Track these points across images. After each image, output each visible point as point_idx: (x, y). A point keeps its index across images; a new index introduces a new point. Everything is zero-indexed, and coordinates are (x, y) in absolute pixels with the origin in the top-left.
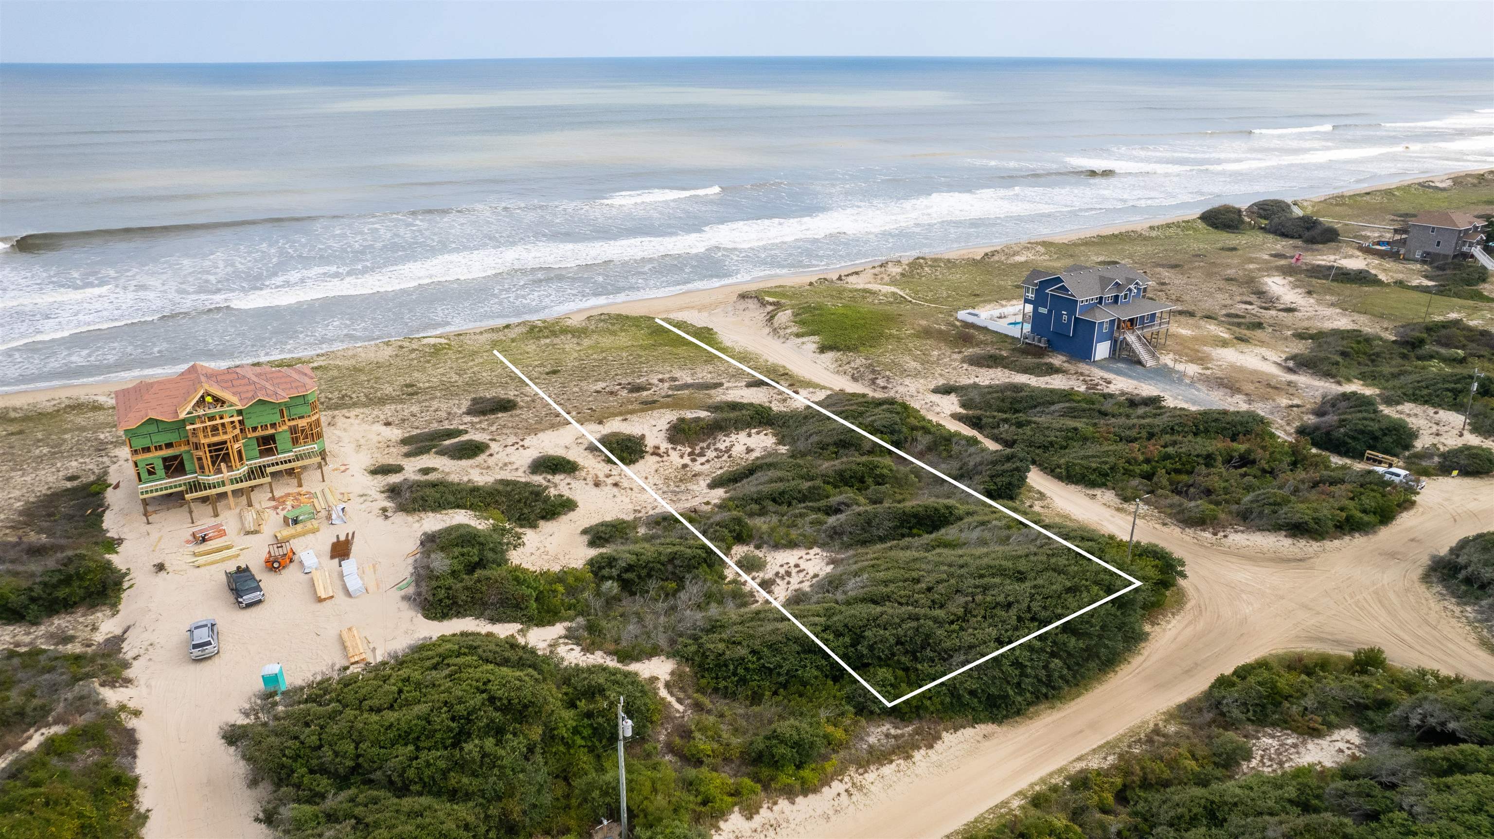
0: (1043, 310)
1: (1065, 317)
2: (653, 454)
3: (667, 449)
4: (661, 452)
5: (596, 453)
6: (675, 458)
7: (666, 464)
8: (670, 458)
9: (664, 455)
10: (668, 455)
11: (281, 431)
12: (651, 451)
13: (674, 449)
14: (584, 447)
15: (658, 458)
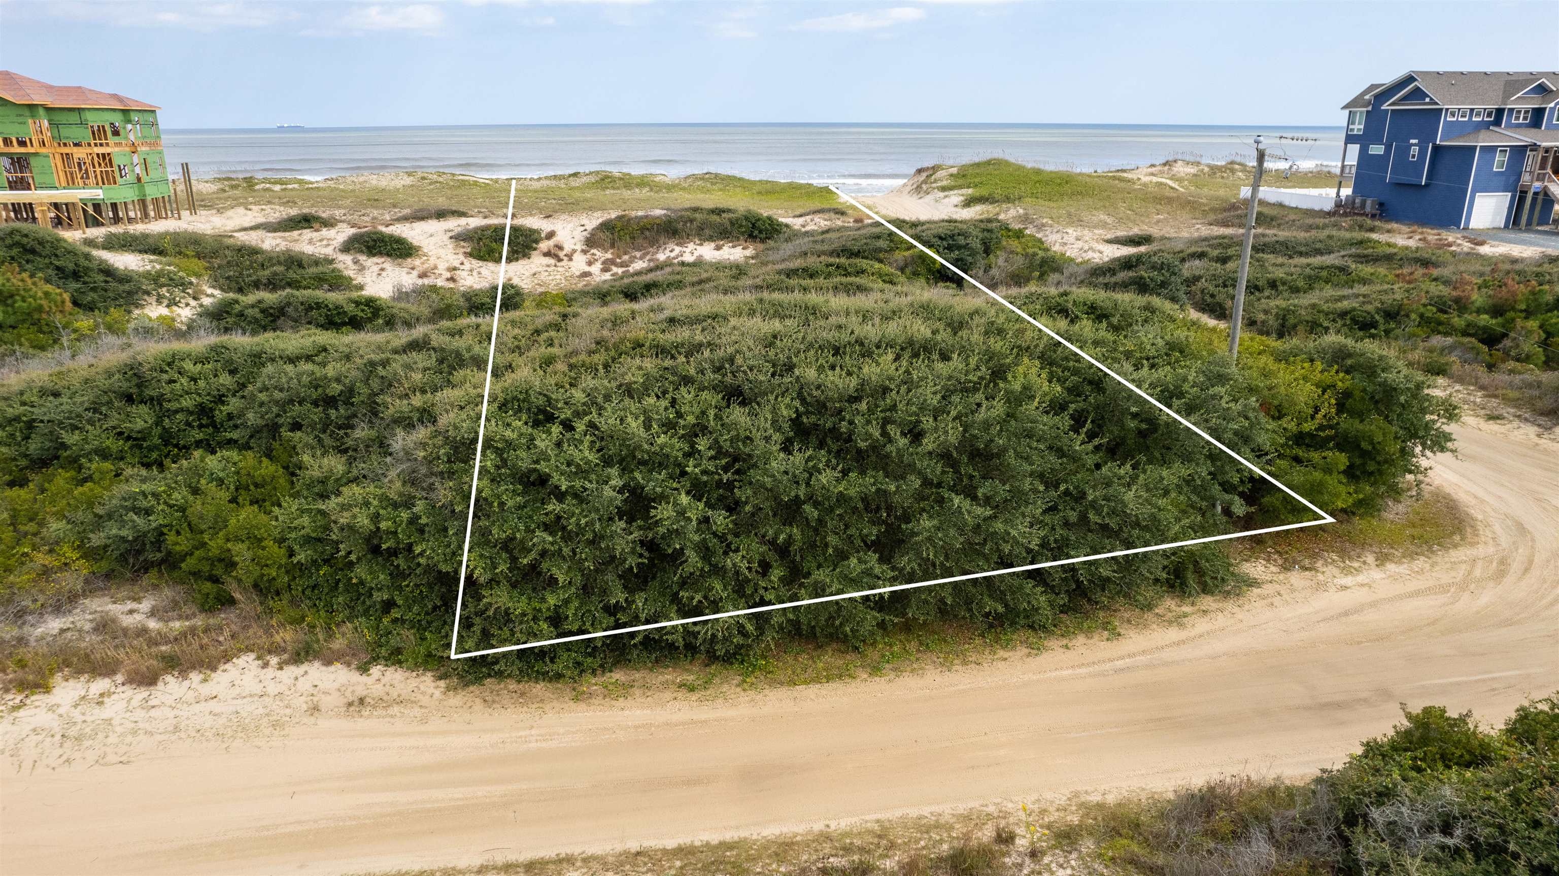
0: (1377, 150)
1: (1415, 150)
2: (547, 254)
3: (574, 251)
4: (561, 254)
5: (462, 243)
6: (579, 264)
7: (560, 269)
8: (571, 263)
9: (565, 258)
10: (571, 260)
11: (36, 154)
12: (546, 250)
13: (584, 252)
14: (451, 234)
15: (552, 261)
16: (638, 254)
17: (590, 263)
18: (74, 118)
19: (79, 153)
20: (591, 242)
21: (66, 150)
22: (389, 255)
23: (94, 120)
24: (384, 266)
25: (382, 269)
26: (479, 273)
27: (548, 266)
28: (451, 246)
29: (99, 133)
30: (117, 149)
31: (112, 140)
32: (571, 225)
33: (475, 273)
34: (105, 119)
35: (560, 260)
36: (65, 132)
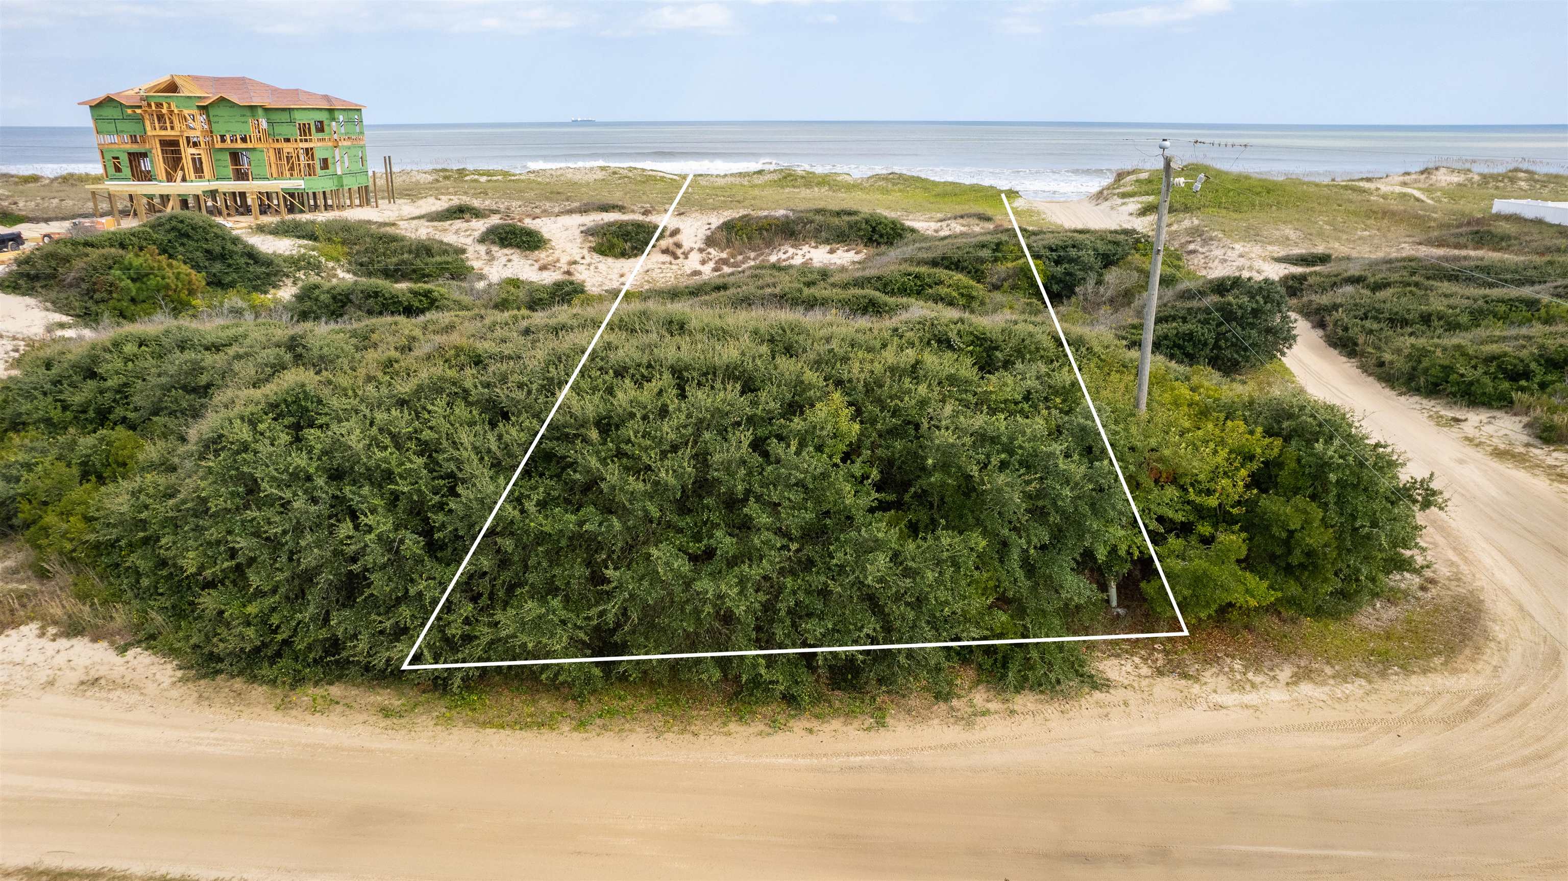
2: (665, 251)
3: (692, 249)
4: (679, 252)
5: (590, 238)
6: (693, 262)
7: (673, 267)
8: (686, 262)
9: (682, 256)
10: (686, 258)
11: (254, 149)
12: (664, 247)
13: (701, 250)
14: (583, 228)
15: (667, 258)
16: (752, 255)
17: (703, 262)
18: (285, 117)
19: (288, 148)
20: (710, 241)
21: (278, 146)
22: (518, 246)
23: (301, 118)
24: (514, 257)
25: (509, 261)
26: (596, 268)
27: (664, 263)
28: (579, 241)
29: (304, 130)
30: (319, 144)
31: (315, 136)
32: (699, 223)
33: (592, 268)
34: (310, 118)
35: (676, 257)
36: (278, 129)
